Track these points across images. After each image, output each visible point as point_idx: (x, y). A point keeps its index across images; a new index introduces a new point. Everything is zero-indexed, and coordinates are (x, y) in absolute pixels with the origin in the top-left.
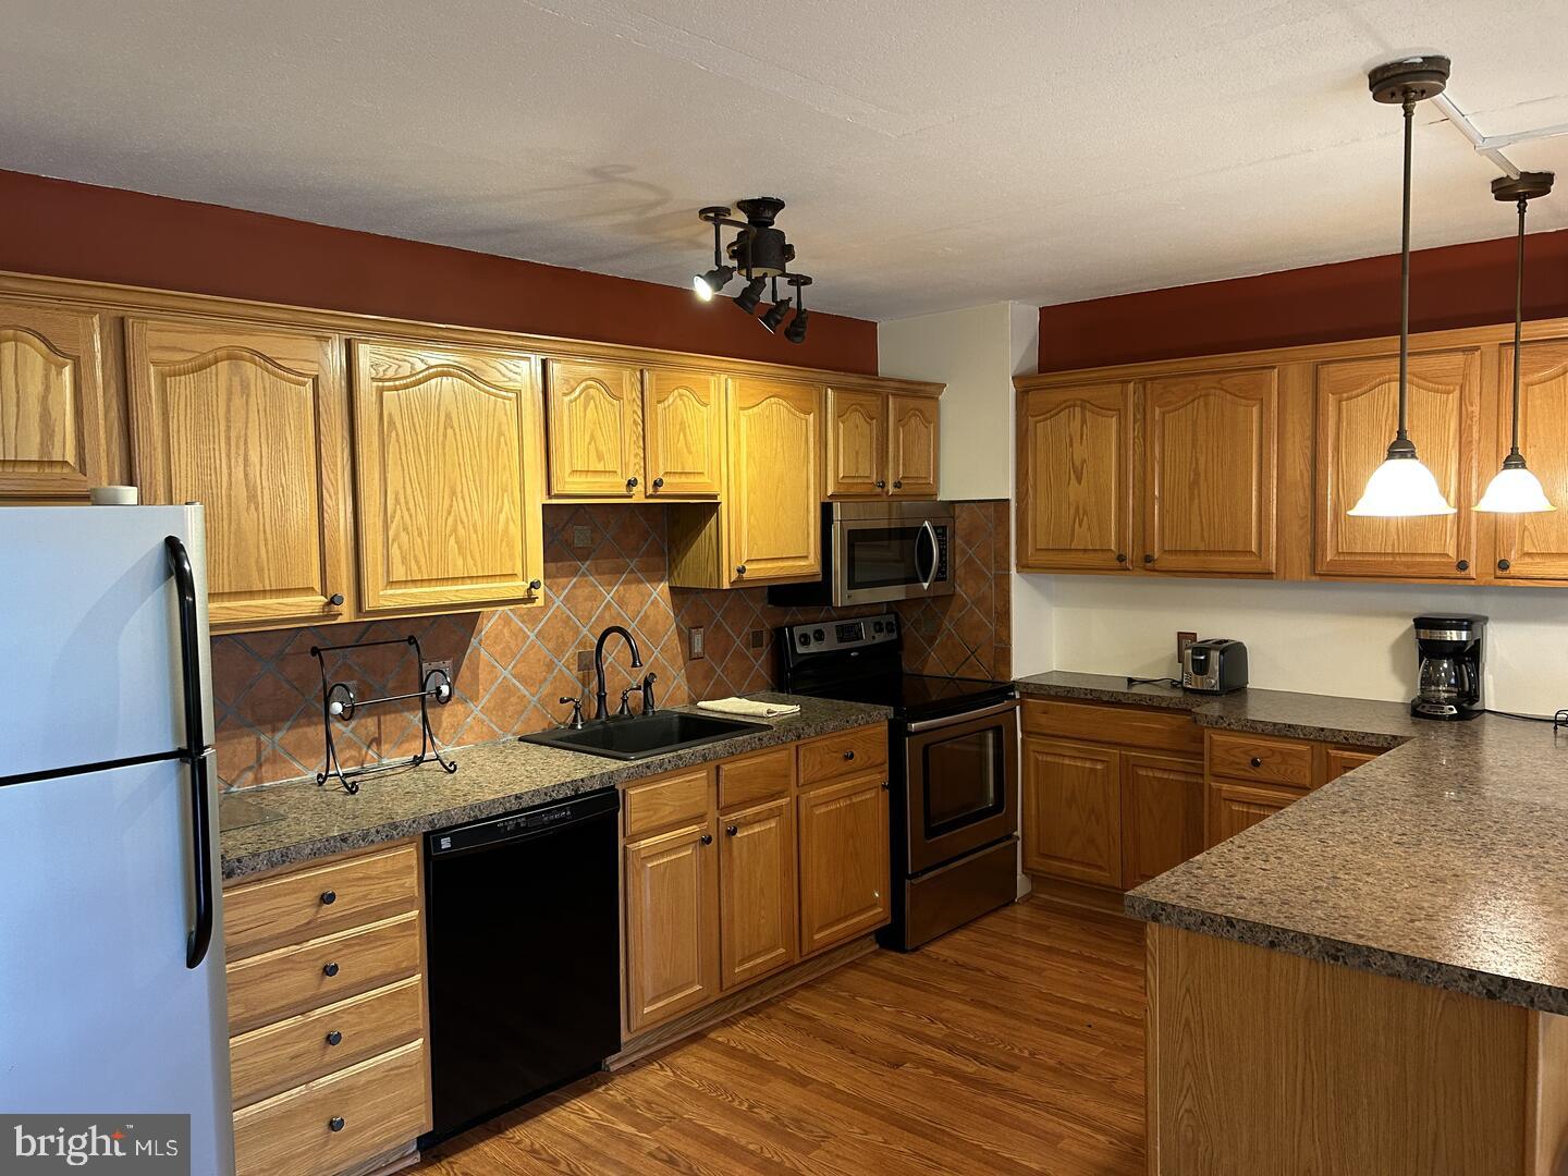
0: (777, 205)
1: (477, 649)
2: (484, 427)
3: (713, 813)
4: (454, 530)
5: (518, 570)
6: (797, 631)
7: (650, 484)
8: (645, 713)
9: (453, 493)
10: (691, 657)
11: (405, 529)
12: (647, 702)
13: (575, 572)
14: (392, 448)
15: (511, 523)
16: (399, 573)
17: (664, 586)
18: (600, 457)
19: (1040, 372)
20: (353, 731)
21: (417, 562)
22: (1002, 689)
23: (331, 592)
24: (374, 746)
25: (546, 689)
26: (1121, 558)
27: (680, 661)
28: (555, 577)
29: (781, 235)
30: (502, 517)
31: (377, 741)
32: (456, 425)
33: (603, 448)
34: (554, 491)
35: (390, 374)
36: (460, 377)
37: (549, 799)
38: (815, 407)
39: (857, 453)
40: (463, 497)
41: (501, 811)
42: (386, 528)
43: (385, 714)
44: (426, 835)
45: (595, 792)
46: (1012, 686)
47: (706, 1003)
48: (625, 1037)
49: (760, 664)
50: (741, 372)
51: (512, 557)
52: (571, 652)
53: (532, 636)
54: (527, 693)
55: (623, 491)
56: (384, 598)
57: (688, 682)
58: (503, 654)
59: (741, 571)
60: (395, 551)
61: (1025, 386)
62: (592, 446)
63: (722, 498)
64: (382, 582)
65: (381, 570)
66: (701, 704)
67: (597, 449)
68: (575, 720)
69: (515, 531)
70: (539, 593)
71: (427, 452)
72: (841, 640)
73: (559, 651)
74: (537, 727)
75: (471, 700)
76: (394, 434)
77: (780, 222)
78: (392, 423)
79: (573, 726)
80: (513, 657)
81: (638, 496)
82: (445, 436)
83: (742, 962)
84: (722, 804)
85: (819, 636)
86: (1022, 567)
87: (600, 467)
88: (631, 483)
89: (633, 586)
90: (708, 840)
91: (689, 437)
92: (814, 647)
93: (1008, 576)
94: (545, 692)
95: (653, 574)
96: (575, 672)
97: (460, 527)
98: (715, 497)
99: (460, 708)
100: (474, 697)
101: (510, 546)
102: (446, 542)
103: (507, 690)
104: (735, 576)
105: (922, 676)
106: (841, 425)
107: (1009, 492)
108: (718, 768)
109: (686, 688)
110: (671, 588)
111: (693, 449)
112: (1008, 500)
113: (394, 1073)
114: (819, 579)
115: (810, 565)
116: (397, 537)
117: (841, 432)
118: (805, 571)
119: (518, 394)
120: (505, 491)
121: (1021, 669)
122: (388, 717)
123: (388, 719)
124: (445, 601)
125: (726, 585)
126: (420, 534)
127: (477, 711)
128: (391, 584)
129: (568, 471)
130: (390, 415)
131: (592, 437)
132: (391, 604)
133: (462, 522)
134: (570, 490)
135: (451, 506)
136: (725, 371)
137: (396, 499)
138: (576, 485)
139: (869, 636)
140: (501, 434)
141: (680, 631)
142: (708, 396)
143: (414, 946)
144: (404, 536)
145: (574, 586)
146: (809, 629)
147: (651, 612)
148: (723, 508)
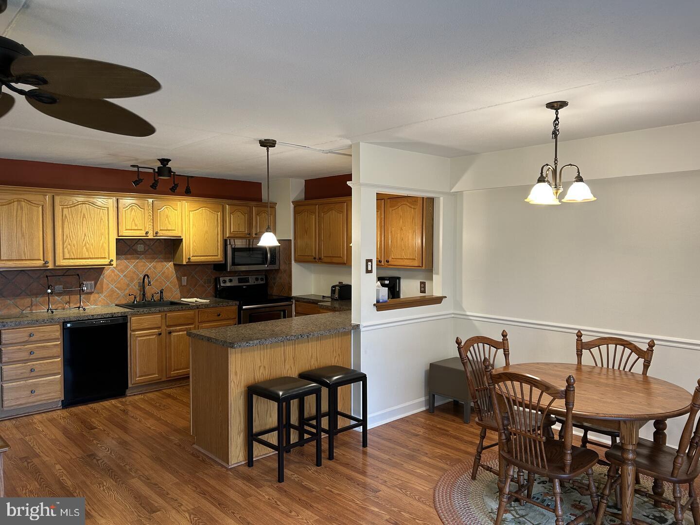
0: (168, 160)
1: (103, 279)
2: (96, 217)
3: (164, 327)
4: (85, 245)
5: (107, 256)
6: (221, 279)
7: (155, 233)
8: (160, 301)
9: (85, 235)
10: (181, 285)
11: (69, 244)
12: (161, 298)
13: (138, 258)
14: (66, 223)
15: (104, 244)
16: (67, 256)
17: (171, 264)
18: (136, 225)
19: (305, 200)
20: (61, 299)
21: (73, 253)
22: (289, 298)
23: (45, 260)
24: (68, 304)
25: (127, 292)
26: (315, 258)
27: (177, 286)
28: (130, 259)
29: (170, 168)
30: (101, 242)
31: (69, 302)
32: (86, 217)
33: (137, 223)
34: (119, 235)
35: (66, 204)
36: (89, 204)
37: (103, 317)
38: (221, 210)
39: (239, 224)
40: (88, 236)
41: (87, 318)
42: (63, 244)
43: (72, 295)
44: (63, 323)
45: (119, 317)
46: (292, 298)
47: (160, 380)
48: (130, 385)
49: (210, 289)
50: (190, 200)
51: (104, 253)
52: (136, 281)
53: (122, 276)
54: (120, 292)
55: (145, 235)
56: (62, 262)
57: (180, 293)
58: (112, 281)
59: (189, 259)
60: (66, 250)
61: (297, 204)
62: (133, 223)
63: (183, 237)
64: (61, 258)
65: (61, 255)
66: (182, 299)
67: (135, 223)
68: (134, 301)
69: (106, 245)
70: (114, 263)
71: (77, 224)
72: (239, 282)
73: (132, 280)
74: (124, 302)
75: (100, 293)
76: (66, 220)
77: (170, 165)
78: (66, 216)
79: (134, 302)
80: (115, 282)
81: (151, 236)
82: (83, 220)
83: (174, 371)
84: (167, 325)
85: (231, 281)
86: (296, 261)
87: (136, 228)
88: (147, 233)
89: (159, 263)
90: (160, 334)
91: (170, 220)
92: (228, 284)
93: (291, 263)
94: (126, 293)
95: (168, 260)
96: (137, 287)
97: (87, 244)
98: (181, 237)
99: (97, 295)
100: (102, 292)
101: (104, 250)
102: (83, 249)
103: (113, 291)
104: (187, 260)
105: (272, 295)
106: (232, 216)
107: (291, 237)
108: (166, 314)
109: (180, 295)
110: (174, 264)
111: (171, 223)
112: (290, 240)
113: (50, 383)
114: (224, 262)
115: (219, 258)
116: (66, 247)
117: (232, 218)
118: (218, 260)
119: (108, 208)
120: (102, 235)
121: (295, 293)
122: (73, 296)
123: (72, 297)
124: (82, 264)
125: (184, 263)
126: (74, 246)
127: (102, 297)
128: (64, 259)
129: (124, 229)
130: (65, 215)
131: (133, 220)
132: (64, 264)
133: (88, 243)
134: (124, 235)
135: (84, 238)
136: (184, 200)
137: (67, 236)
138: (126, 233)
139: (252, 281)
140: (101, 219)
141: (177, 277)
142: (177, 208)
143: (59, 351)
144: (69, 246)
145: (137, 262)
146: (227, 279)
147: (166, 271)
148: (184, 240)
